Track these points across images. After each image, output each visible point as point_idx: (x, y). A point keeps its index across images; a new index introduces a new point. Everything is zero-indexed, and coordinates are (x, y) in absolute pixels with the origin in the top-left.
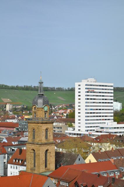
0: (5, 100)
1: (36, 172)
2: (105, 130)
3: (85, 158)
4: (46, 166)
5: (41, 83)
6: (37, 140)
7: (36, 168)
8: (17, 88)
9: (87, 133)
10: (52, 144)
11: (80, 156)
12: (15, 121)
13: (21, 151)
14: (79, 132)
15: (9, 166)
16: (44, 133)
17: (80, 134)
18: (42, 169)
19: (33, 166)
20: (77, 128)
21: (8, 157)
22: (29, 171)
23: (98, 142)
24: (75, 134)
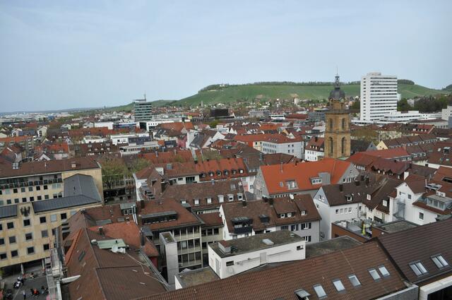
0: (293, 95)
1: (333, 157)
2: (389, 119)
3: (376, 145)
4: (342, 153)
5: (337, 77)
6: (334, 129)
7: (334, 154)
8: (303, 84)
9: (372, 122)
10: (347, 132)
11: (372, 143)
12: (304, 113)
13: (316, 139)
14: (364, 122)
15: (306, 151)
16: (341, 123)
17: (365, 123)
18: (339, 154)
19: (330, 152)
20: (362, 118)
21: (305, 144)
22: (327, 156)
23: (385, 130)
24: (360, 123)
